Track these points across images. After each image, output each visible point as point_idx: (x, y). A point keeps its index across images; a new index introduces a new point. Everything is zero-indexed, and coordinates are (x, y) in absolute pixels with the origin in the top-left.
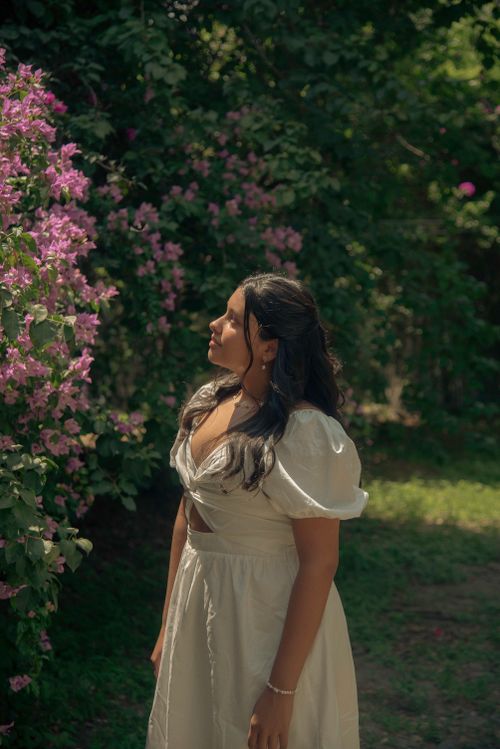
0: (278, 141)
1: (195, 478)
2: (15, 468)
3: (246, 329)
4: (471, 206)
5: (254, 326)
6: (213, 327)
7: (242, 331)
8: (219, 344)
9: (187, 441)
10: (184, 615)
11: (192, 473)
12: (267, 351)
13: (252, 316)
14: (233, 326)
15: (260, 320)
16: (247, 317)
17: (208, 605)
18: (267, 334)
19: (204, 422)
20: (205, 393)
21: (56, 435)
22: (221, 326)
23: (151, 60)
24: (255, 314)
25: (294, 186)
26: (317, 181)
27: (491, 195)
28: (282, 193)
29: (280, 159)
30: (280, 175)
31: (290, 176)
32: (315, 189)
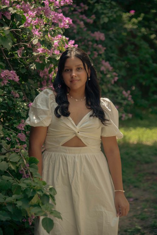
25: (107, 15)
26: (115, 13)
27: (142, 15)
28: (103, 18)
29: (101, 5)
30: (101, 11)
31: (105, 11)
32: (115, 16)
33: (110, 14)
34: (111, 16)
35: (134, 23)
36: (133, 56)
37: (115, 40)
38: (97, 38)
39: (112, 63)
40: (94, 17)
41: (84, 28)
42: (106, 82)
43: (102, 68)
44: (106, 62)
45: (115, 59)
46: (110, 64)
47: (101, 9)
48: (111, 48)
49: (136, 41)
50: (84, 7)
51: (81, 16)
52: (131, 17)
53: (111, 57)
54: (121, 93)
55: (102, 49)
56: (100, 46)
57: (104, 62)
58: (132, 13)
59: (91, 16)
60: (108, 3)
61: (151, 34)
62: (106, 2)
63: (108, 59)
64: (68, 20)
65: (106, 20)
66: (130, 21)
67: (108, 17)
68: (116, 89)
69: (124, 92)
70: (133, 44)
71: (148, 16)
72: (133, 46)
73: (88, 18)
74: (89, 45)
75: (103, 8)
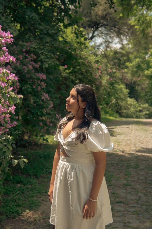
0: (43, 51)
1: (64, 142)
2: (3, 139)
3: (78, 100)
4: (67, 71)
5: (80, 99)
6: (67, 100)
7: (76, 100)
8: (69, 105)
9: (60, 132)
10: (61, 181)
11: (63, 141)
12: (83, 105)
13: (79, 96)
14: (73, 99)
15: (82, 97)
16: (77, 96)
17: (68, 178)
18: (84, 100)
19: (65, 127)
20: (64, 120)
21: (4, 128)
22: (70, 100)
23: (9, 28)
24: (80, 95)
25: (48, 62)
26: (53, 62)
27: (72, 68)
28: (45, 64)
29: (44, 56)
30: (44, 60)
31: (47, 60)
32: (53, 64)
33: (50, 62)
34: (50, 64)
35: (66, 73)
36: (65, 91)
37: (54, 80)
38: (41, 78)
39: (50, 95)
40: (39, 63)
41: (32, 70)
42: (45, 107)
43: (43, 98)
44: (46, 93)
45: (52, 92)
46: (49, 95)
47: (44, 58)
48: (50, 85)
49: (67, 82)
50: (33, 57)
51: (31, 62)
52: (65, 69)
53: (50, 91)
54: (55, 115)
55: (44, 85)
56: (43, 83)
57: (45, 94)
58: (66, 67)
59: (37, 63)
60: (49, 55)
61: (77, 80)
62: (48, 54)
63: (48, 92)
64: (12, 58)
65: (47, 66)
66: (64, 71)
67: (49, 64)
68: (52, 113)
69: (57, 115)
70: (65, 84)
71: (75, 70)
72: (65, 86)
73: (36, 64)
74: (35, 81)
75: (45, 58)
